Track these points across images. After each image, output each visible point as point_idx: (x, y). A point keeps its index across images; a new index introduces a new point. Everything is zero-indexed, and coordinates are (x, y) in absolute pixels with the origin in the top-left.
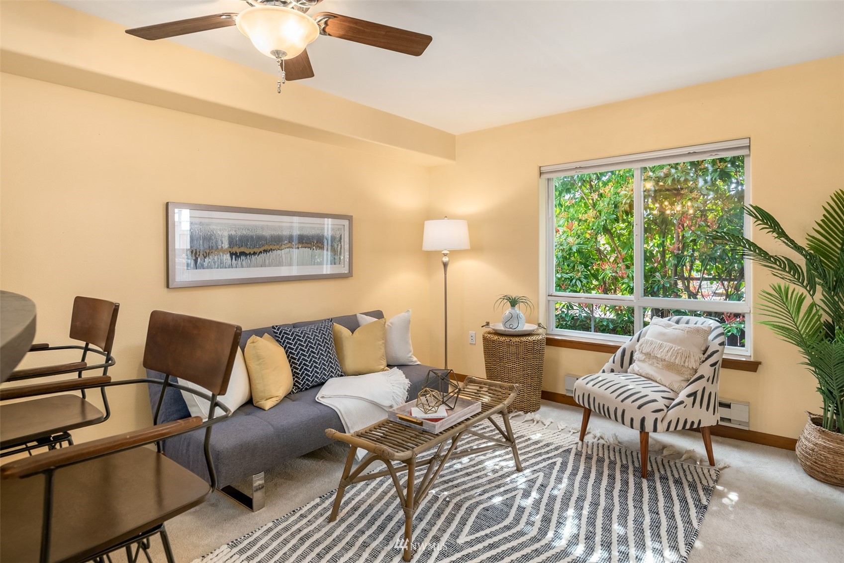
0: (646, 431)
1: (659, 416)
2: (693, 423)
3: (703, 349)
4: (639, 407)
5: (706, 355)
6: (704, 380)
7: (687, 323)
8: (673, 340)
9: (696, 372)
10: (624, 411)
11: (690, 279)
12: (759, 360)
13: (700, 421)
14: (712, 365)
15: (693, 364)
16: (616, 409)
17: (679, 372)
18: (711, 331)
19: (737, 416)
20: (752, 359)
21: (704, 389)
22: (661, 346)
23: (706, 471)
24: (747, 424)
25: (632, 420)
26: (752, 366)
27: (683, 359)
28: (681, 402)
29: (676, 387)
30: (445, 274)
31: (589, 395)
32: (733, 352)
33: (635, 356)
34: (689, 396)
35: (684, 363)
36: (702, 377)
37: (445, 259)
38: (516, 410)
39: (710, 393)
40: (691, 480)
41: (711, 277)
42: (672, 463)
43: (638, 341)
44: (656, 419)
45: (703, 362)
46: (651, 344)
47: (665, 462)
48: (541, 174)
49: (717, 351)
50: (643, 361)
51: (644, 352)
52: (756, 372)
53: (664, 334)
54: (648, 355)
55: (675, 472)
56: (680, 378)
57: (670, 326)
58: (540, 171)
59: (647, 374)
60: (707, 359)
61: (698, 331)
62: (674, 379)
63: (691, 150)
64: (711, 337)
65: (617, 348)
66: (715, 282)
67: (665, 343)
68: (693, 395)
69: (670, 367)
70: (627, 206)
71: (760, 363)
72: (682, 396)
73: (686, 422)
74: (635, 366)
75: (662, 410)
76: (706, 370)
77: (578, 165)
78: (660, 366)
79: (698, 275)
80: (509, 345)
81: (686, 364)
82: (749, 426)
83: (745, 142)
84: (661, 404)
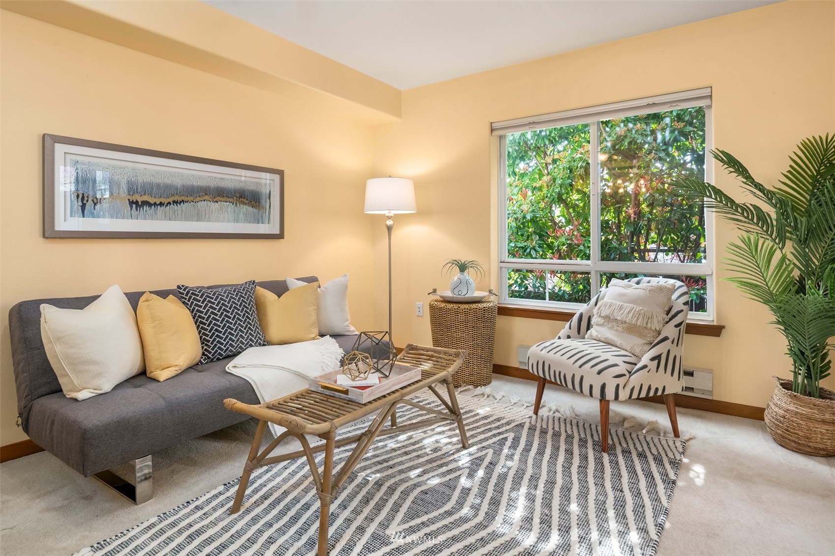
0: (607, 399)
1: (621, 381)
2: (657, 389)
3: (667, 309)
4: (599, 373)
5: (670, 316)
6: (668, 342)
7: (649, 282)
8: (635, 301)
9: (659, 333)
10: (582, 378)
11: (646, 250)
12: (723, 324)
13: (664, 387)
14: (676, 326)
15: (656, 326)
16: (574, 375)
17: (641, 335)
18: (673, 290)
19: (701, 384)
20: (715, 323)
21: (669, 351)
22: (621, 308)
23: (671, 443)
24: (711, 392)
25: (591, 387)
26: (715, 331)
27: (645, 320)
28: (645, 367)
29: (637, 351)
30: (390, 239)
31: (544, 362)
32: (695, 317)
33: (594, 321)
34: (653, 359)
35: (647, 324)
36: (666, 339)
37: (390, 222)
38: (465, 384)
39: (675, 357)
40: (656, 453)
41: (666, 248)
42: (634, 436)
43: (596, 305)
44: (618, 386)
45: (667, 322)
46: (611, 306)
47: (627, 435)
48: (492, 130)
49: (682, 311)
50: (602, 325)
51: (602, 315)
52: (719, 336)
53: (624, 295)
54: (607, 318)
55: (638, 445)
56: (642, 341)
57: (630, 286)
58: (492, 127)
59: (606, 338)
60: (671, 319)
61: (660, 289)
62: (634, 342)
63: (651, 101)
64: (674, 297)
65: (572, 315)
66: (670, 253)
67: (626, 304)
68: (657, 358)
69: (631, 329)
70: (582, 169)
71: (723, 327)
72: (645, 360)
73: (649, 388)
74: (593, 331)
75: (624, 375)
76: (670, 331)
77: (531, 120)
78: (620, 329)
79: (654, 246)
80: (457, 313)
81: (649, 325)
82: (712, 395)
83: (707, 92)
84: (622, 369)
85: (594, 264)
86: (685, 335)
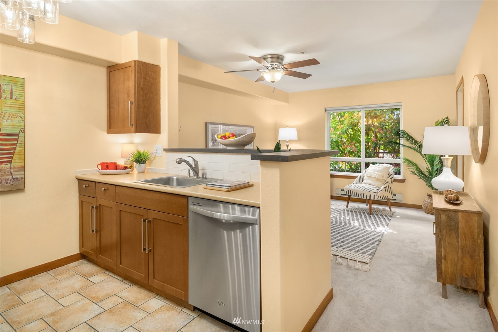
0: (371, 199)
1: (375, 194)
2: (385, 197)
3: (388, 173)
4: (369, 192)
5: (389, 175)
6: (389, 183)
7: (382, 165)
8: (378, 171)
9: (386, 181)
10: (364, 194)
11: (379, 153)
12: (405, 179)
13: (387, 196)
14: (391, 178)
15: (385, 178)
16: (361, 193)
17: (380, 182)
18: (390, 168)
19: (398, 198)
20: (403, 179)
21: (389, 186)
22: (374, 173)
23: (389, 213)
24: (402, 200)
25: (367, 196)
26: (403, 181)
27: (382, 177)
28: (382, 190)
29: (379, 186)
31: (351, 190)
32: (397, 177)
33: (364, 178)
34: (384, 188)
35: (382, 178)
36: (388, 182)
37: (287, 144)
39: (390, 188)
40: (385, 215)
41: (387, 152)
42: (378, 212)
43: (365, 173)
44: (374, 195)
45: (388, 177)
46: (371, 173)
47: (376, 211)
48: (326, 111)
49: (392, 174)
50: (368, 179)
51: (368, 176)
52: (404, 182)
53: (375, 170)
54: (370, 177)
55: (380, 213)
56: (381, 183)
57: (377, 167)
59: (369, 183)
60: (389, 177)
61: (386, 168)
62: (379, 184)
63: (382, 105)
64: (390, 170)
65: (357, 177)
66: (388, 154)
67: (375, 172)
68: (386, 187)
69: (377, 180)
70: (356, 123)
71: (405, 180)
72: (382, 188)
73: (383, 197)
74: (365, 181)
75: (376, 192)
76: (389, 180)
77: (341, 108)
78: (374, 180)
79: (382, 151)
81: (383, 178)
82: (402, 201)
83: (401, 104)
84: (376, 191)
85: (363, 160)
86: (393, 183)
